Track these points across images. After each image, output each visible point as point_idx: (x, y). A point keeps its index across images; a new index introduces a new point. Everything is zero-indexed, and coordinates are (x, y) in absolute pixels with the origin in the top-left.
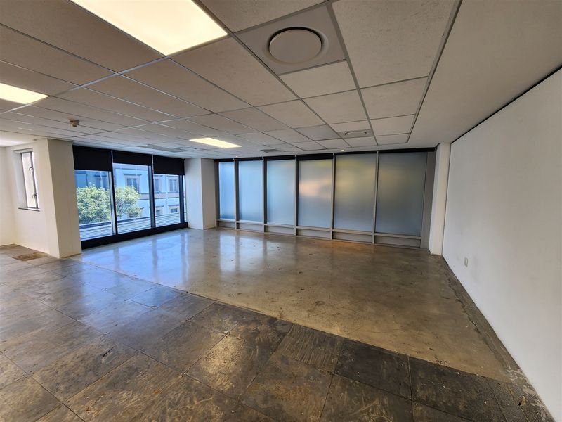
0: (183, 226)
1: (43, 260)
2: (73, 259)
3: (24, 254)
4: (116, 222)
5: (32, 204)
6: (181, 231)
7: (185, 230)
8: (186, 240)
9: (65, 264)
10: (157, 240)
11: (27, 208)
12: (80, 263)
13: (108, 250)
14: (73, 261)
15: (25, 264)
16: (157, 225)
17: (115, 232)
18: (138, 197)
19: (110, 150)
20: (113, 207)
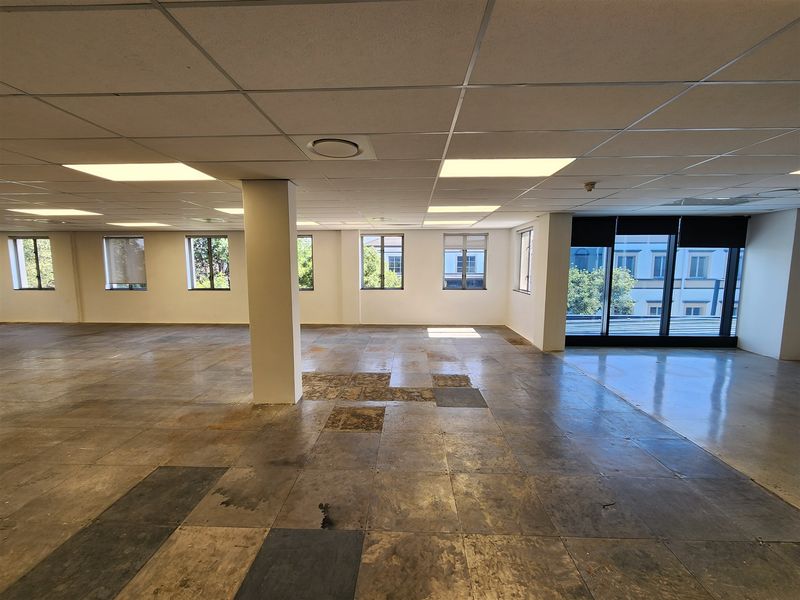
0: (725, 342)
1: (528, 348)
2: (555, 354)
3: (513, 337)
4: (609, 317)
5: (523, 286)
6: (719, 351)
7: (730, 353)
8: (728, 370)
9: (546, 359)
10: (668, 358)
11: (518, 290)
12: (562, 362)
13: (593, 355)
14: (556, 359)
15: (513, 348)
16: (673, 332)
17: (605, 331)
18: (633, 283)
19: (615, 217)
20: (607, 297)
